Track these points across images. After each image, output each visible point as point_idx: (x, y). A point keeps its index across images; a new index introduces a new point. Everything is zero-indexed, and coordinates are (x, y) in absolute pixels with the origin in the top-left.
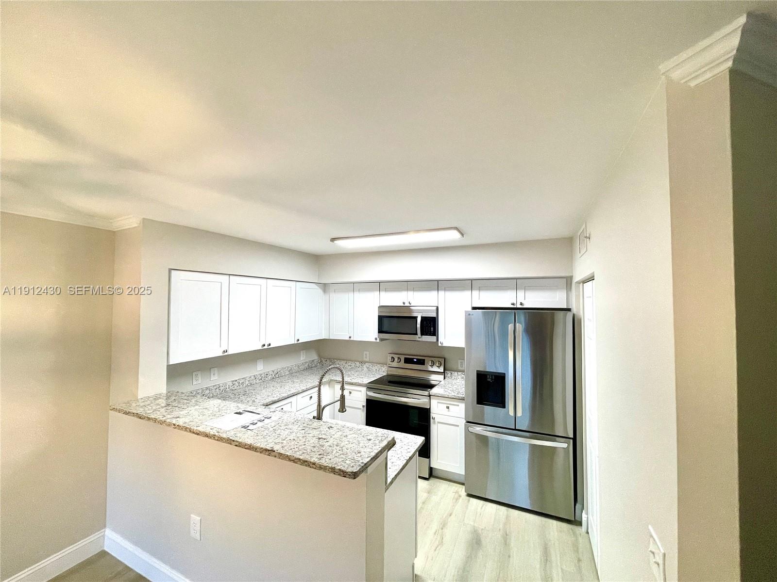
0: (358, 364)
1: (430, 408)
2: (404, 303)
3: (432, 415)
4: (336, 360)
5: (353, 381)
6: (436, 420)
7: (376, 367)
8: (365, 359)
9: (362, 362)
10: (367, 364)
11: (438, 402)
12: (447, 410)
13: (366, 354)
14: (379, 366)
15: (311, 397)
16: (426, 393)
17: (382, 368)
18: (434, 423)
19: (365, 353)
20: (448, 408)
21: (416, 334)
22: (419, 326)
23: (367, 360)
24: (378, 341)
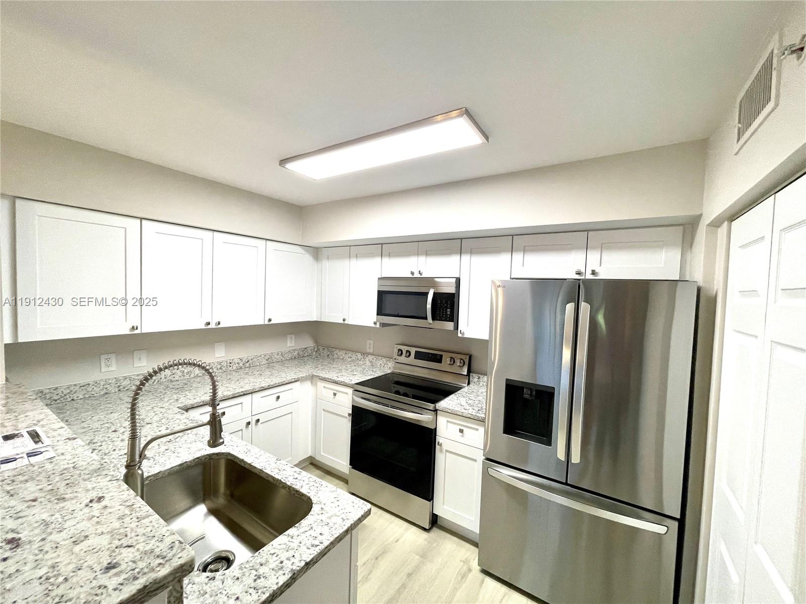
0: (359, 355)
1: (436, 429)
2: (412, 273)
3: (439, 439)
4: (334, 349)
5: (341, 379)
6: (445, 447)
7: (381, 362)
8: (368, 350)
9: (365, 354)
10: (370, 356)
11: (448, 421)
12: (461, 434)
13: (370, 344)
14: (384, 360)
15: (278, 397)
16: (431, 406)
17: (388, 362)
18: (441, 451)
19: (368, 341)
20: (461, 431)
21: (426, 318)
22: (429, 306)
23: (371, 351)
24: (378, 326)
